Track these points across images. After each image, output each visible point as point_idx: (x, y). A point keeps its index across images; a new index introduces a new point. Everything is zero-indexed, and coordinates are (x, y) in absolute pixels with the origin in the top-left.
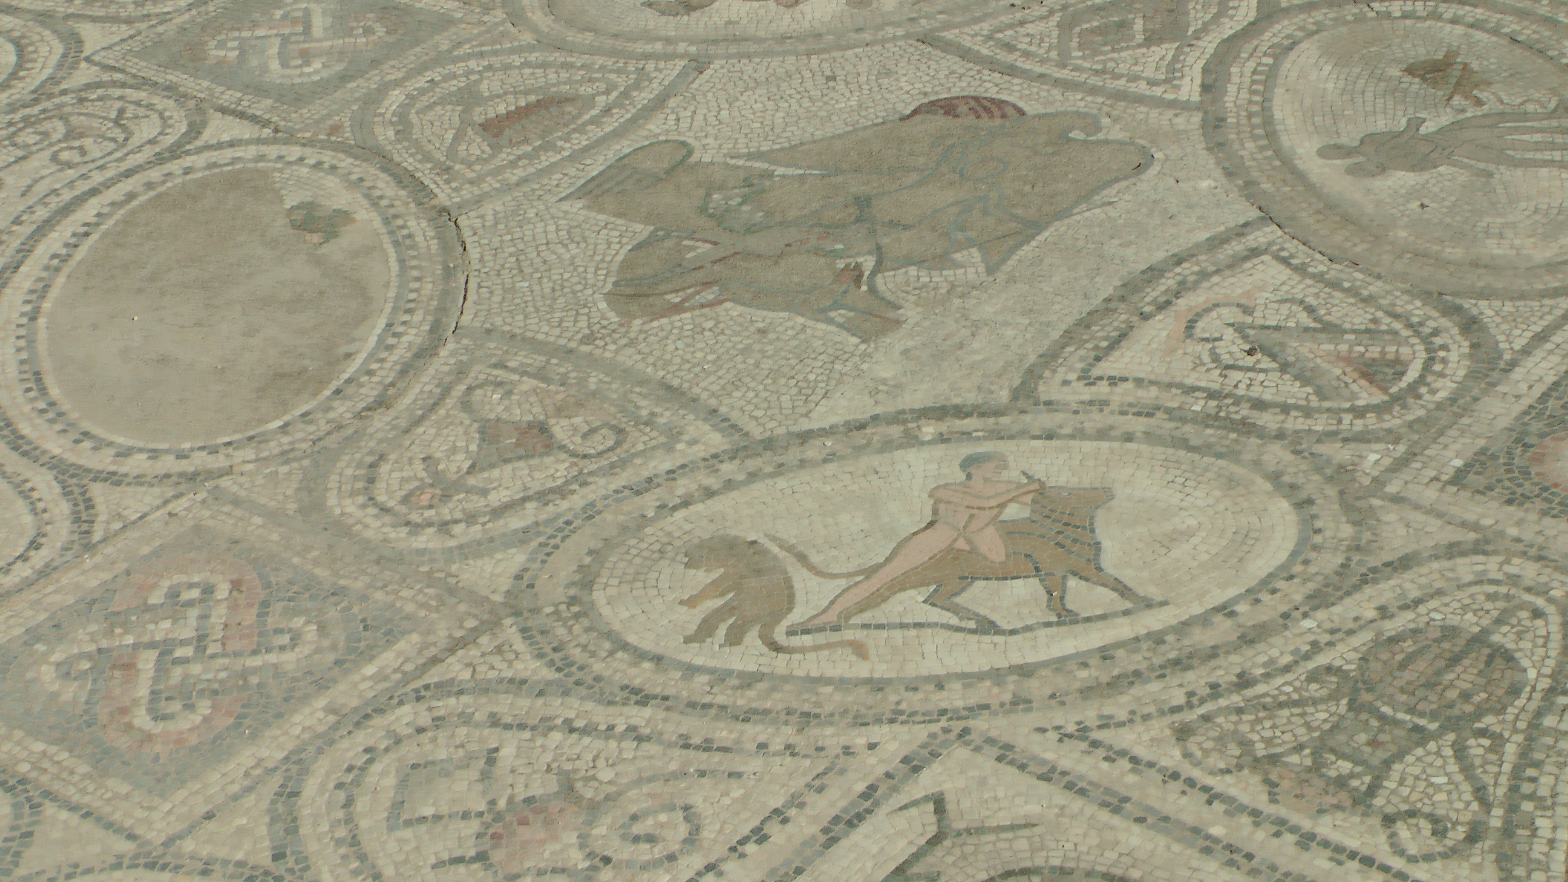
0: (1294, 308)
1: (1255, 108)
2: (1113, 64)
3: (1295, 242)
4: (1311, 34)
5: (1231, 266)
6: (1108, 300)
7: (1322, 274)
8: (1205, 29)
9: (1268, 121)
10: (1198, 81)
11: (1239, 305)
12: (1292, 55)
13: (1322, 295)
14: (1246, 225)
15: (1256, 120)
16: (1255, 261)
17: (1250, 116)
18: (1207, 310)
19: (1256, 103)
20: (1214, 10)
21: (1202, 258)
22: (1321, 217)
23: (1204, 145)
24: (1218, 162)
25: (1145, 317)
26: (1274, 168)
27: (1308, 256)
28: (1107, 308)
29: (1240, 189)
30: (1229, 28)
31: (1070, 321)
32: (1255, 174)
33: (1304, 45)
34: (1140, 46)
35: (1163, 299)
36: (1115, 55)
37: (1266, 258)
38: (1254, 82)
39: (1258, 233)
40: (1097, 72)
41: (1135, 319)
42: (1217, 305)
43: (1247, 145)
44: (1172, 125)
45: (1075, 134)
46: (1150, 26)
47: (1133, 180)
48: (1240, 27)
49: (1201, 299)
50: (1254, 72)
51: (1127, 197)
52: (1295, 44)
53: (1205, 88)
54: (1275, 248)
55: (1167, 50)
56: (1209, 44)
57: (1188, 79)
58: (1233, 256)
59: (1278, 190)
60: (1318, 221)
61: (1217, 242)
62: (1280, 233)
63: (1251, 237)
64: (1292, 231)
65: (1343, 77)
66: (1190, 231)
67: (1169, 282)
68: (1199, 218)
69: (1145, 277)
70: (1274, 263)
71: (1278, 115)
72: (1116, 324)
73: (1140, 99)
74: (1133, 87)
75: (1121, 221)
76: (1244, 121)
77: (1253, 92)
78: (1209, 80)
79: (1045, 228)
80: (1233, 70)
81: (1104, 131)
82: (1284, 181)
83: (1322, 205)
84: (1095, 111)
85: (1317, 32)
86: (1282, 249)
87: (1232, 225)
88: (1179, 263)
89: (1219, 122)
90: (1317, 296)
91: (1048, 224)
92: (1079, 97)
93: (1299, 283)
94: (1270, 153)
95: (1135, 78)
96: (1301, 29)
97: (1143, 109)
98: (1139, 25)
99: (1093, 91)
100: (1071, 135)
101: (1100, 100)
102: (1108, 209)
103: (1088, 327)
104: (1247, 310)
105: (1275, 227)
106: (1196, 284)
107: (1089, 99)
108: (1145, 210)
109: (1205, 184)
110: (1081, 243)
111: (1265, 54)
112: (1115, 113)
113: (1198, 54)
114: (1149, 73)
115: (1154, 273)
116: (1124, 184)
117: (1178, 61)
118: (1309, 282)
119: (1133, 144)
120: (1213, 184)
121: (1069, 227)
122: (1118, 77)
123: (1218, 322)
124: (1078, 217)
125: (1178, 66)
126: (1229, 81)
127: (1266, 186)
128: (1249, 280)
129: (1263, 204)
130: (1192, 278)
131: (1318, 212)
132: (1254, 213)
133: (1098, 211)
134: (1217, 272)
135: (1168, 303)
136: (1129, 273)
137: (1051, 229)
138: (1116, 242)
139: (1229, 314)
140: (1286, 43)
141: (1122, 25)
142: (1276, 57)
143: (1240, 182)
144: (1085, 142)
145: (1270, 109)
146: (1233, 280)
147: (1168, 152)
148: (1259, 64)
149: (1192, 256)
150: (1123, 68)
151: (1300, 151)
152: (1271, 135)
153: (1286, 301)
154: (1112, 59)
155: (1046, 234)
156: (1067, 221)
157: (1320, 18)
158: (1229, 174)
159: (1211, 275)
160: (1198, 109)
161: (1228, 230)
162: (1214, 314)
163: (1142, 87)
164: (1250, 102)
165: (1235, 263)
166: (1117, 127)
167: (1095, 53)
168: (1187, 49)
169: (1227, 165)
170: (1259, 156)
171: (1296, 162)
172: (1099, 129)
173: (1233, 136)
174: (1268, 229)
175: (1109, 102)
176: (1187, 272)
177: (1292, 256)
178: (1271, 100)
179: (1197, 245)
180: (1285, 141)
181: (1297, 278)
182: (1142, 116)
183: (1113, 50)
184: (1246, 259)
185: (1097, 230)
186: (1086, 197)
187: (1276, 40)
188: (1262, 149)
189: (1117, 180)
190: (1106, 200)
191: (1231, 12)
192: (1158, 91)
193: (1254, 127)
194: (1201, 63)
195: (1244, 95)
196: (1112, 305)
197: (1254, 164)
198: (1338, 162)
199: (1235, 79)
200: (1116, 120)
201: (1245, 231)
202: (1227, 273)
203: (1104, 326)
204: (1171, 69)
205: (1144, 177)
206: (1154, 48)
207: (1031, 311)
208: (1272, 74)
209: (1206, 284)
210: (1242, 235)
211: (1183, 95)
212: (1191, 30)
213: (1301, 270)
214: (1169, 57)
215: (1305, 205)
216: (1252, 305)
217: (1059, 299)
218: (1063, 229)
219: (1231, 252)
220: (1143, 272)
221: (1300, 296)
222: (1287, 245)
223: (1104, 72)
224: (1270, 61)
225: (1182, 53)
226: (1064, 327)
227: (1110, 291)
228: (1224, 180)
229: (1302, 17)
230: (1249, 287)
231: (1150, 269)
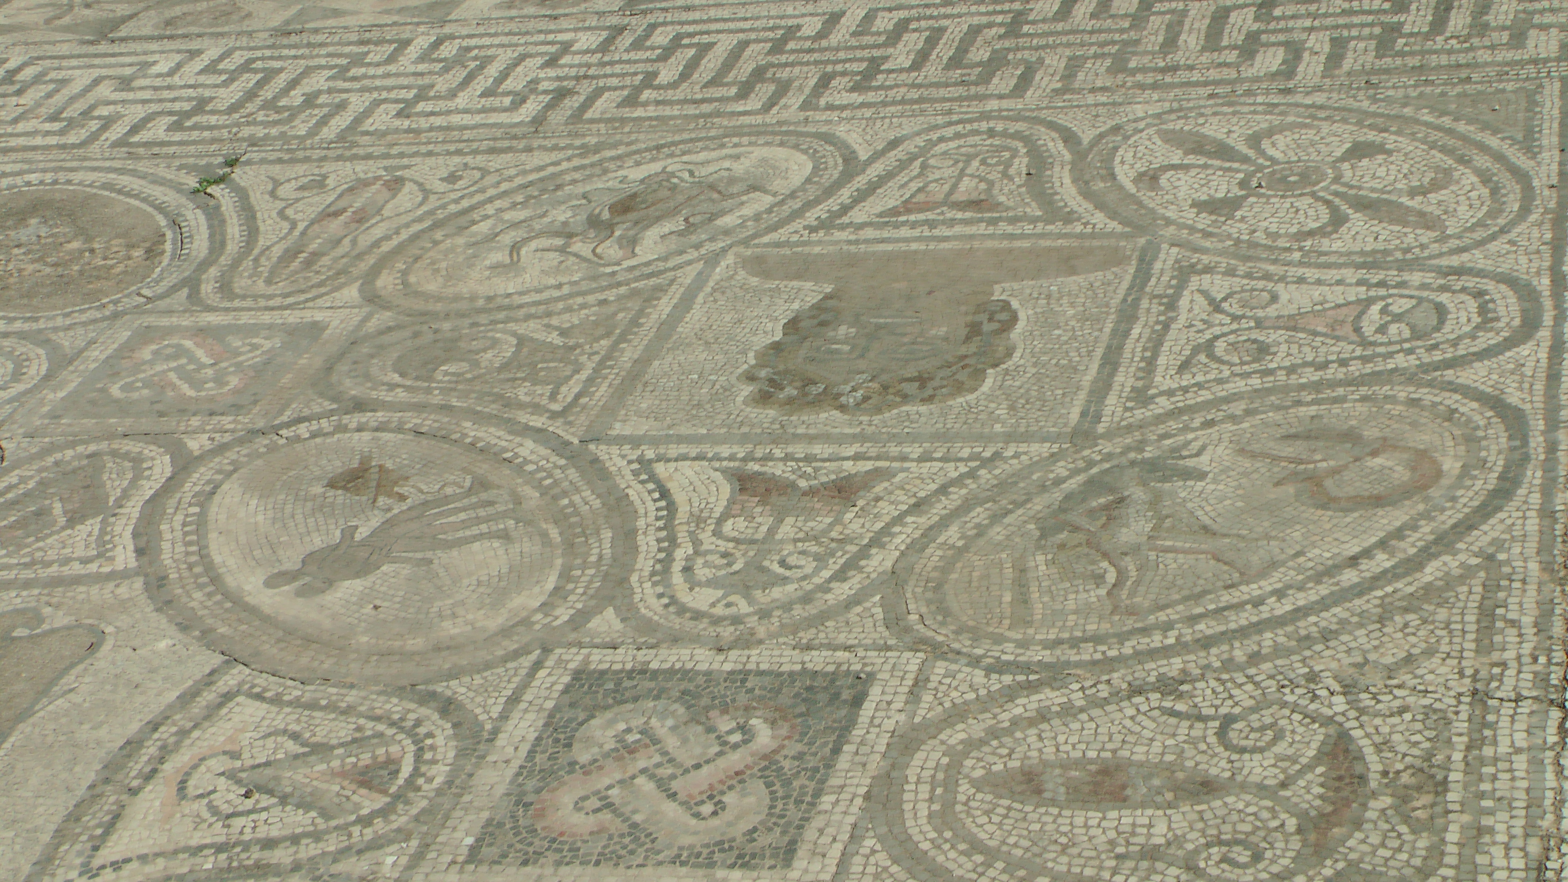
0: (279, 739)
1: (193, 559)
2: (41, 554)
3: (264, 675)
4: (229, 474)
5: (207, 717)
6: (92, 787)
7: (298, 698)
8: (125, 495)
9: (209, 567)
10: (131, 547)
11: (225, 753)
12: (217, 498)
13: (303, 719)
14: (212, 673)
15: (198, 570)
16: (231, 705)
17: (190, 567)
18: (195, 767)
19: (193, 553)
20: (130, 475)
21: (177, 717)
22: (283, 645)
23: (152, 607)
24: (170, 621)
25: (133, 792)
26: (226, 610)
27: (280, 685)
28: (94, 794)
29: (199, 639)
30: (148, 489)
31: (58, 819)
32: (210, 621)
33: (225, 487)
34: (63, 528)
35: (147, 769)
36: (41, 544)
37: (240, 699)
38: (186, 534)
39: (227, 677)
40: (26, 566)
41: (124, 797)
42: (203, 759)
43: (195, 596)
44: (115, 597)
45: (18, 633)
46: (69, 507)
47: (88, 661)
48: (158, 486)
49: (186, 758)
50: (184, 524)
51: (87, 679)
52: (216, 487)
53: (140, 552)
54: (247, 686)
55: (93, 525)
56: (133, 509)
57: (120, 548)
58: (207, 707)
59: (236, 630)
60: (282, 649)
61: (187, 698)
62: (247, 671)
63: (221, 683)
64: (258, 667)
65: (270, 506)
66: (159, 694)
67: (151, 750)
68: (165, 679)
69: (124, 752)
70: (250, 701)
71: (217, 559)
72: (106, 808)
73: (77, 580)
74: (66, 570)
75: (86, 705)
76: (186, 574)
77: (188, 544)
78: (142, 543)
79: (9, 735)
80: (162, 527)
81: (48, 621)
82: (239, 620)
83: (280, 633)
84: (33, 604)
85: (235, 471)
86: (253, 686)
87: (198, 676)
88: (155, 729)
89: (162, 580)
90: (298, 721)
91: (12, 729)
92: (14, 594)
93: (278, 713)
94: (219, 597)
95: (67, 561)
96: (219, 472)
97: (82, 589)
98: (58, 508)
99: (27, 584)
100: (14, 634)
101: (36, 592)
102: (71, 696)
103: (78, 819)
104: (235, 755)
105: (241, 667)
106: (178, 745)
107: (24, 593)
108: (108, 687)
109: (162, 645)
110: (50, 739)
111: (190, 505)
112: (55, 600)
113: (124, 521)
114: (80, 552)
115: (132, 745)
116: (81, 667)
117: (106, 533)
118: (288, 710)
119: (79, 626)
120: (170, 642)
121: (34, 725)
122: (50, 564)
123: (208, 775)
124: (41, 714)
125: (108, 538)
126: (161, 539)
127: (222, 630)
128: (229, 725)
129: (224, 648)
130: (172, 740)
131: (279, 641)
132: (217, 659)
133: (59, 702)
134: (195, 726)
135: (155, 771)
136: (108, 753)
137: (17, 733)
138: (86, 727)
139: (218, 764)
140: (208, 488)
141: (38, 514)
142: (201, 505)
143: (197, 633)
144: (31, 637)
145: (208, 555)
146: (213, 730)
147: (118, 624)
148: (187, 515)
149: (167, 718)
150: (52, 555)
151: (247, 587)
152: (216, 580)
153: (270, 735)
154: (40, 549)
155: (12, 739)
156: (31, 720)
157: (235, 457)
158: (184, 628)
159: (190, 731)
160: (137, 574)
161: (196, 682)
162: (203, 768)
163: (77, 568)
164: (187, 554)
165: (211, 713)
166: (61, 613)
167: (20, 547)
168: (113, 519)
169: (179, 620)
170: (209, 603)
171: (247, 599)
172: (41, 620)
173: (180, 591)
174: (235, 671)
175: (46, 591)
176: (165, 736)
177: (265, 690)
178: (207, 547)
179: (170, 706)
180: (230, 581)
181: (274, 709)
182: (83, 596)
183: (38, 540)
184: (221, 705)
185: (64, 720)
186: (44, 691)
187: (197, 489)
188: (209, 595)
189: (72, 665)
190: (66, 688)
191: (147, 473)
192: (93, 567)
193: (197, 576)
194: (130, 528)
195: (180, 548)
196: (98, 790)
197: (206, 612)
198: (286, 588)
199: (168, 536)
200: (57, 607)
201: (213, 678)
202: (206, 724)
203: (94, 814)
204: (101, 542)
205: (98, 655)
206: (78, 527)
207: (14, 821)
208: (201, 521)
209: (187, 742)
210: (211, 683)
211: (119, 565)
212: (112, 500)
213: (277, 701)
214: (96, 532)
215: (264, 638)
216: (237, 748)
217: (41, 800)
218: (29, 729)
219: (204, 703)
220: (121, 748)
221: (282, 726)
222: (256, 681)
223: (33, 563)
224: (196, 509)
225: (108, 524)
226: (53, 827)
227: (92, 776)
228: (180, 636)
229: (217, 460)
230: (229, 733)
231: (128, 743)
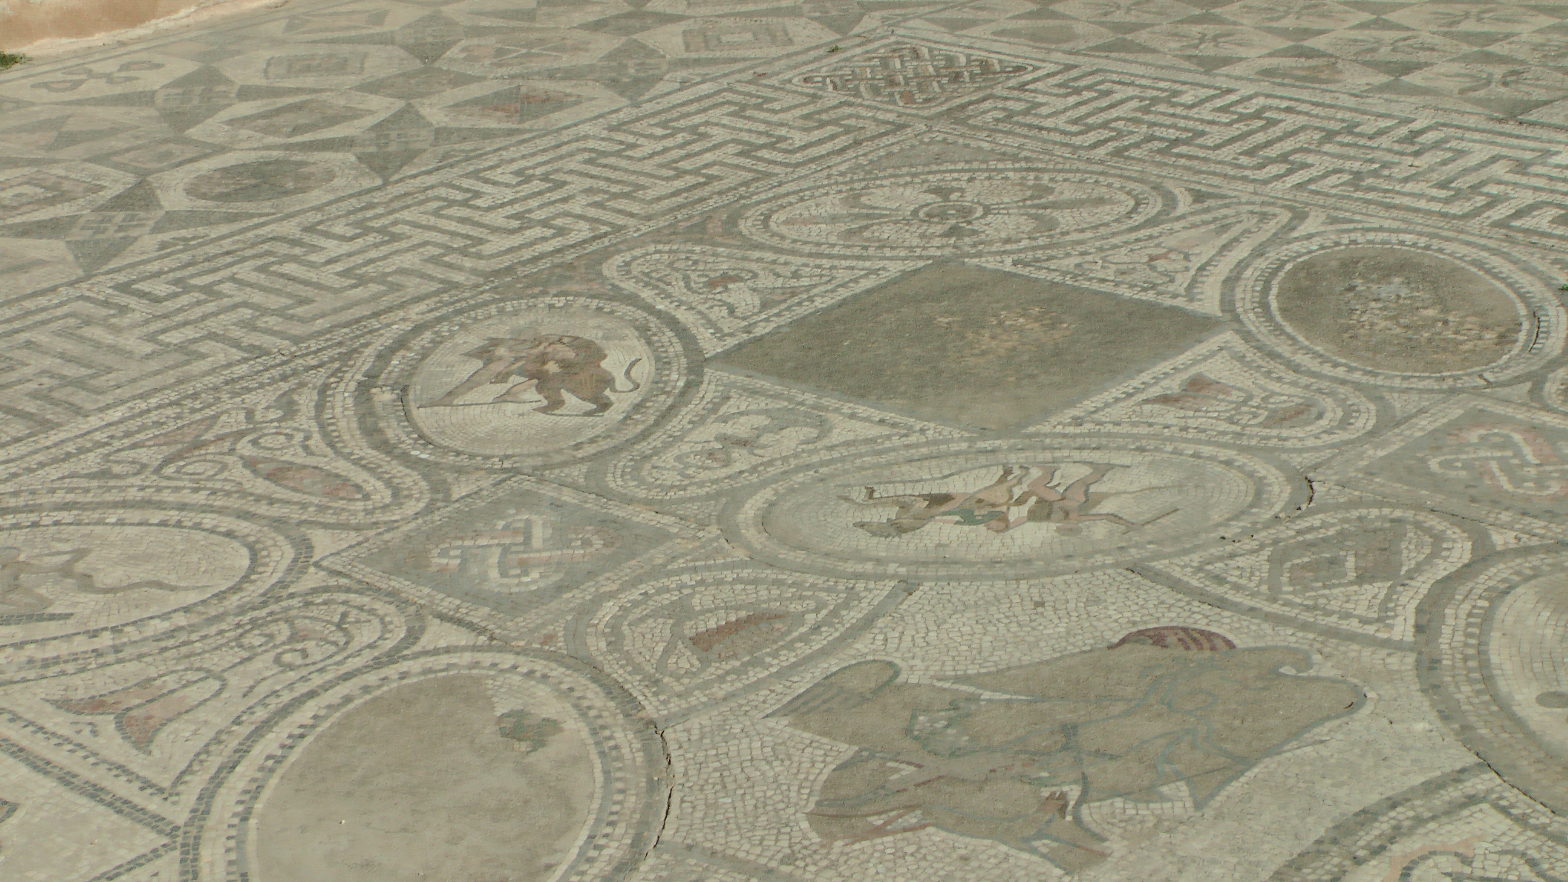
0: (1515, 860)
1: (1471, 651)
2: (1324, 601)
3: (1515, 791)
4: (1527, 579)
5: (1447, 813)
6: (1319, 842)
7: (1544, 826)
8: (1418, 569)
9: (1484, 664)
10: (1412, 621)
11: (1456, 854)
12: (1509, 599)
13: (1545, 848)
14: (1463, 771)
15: (1472, 664)
16: (1474, 808)
17: (1466, 659)
18: (1424, 858)
19: (1472, 646)
20: (1428, 551)
21: (1418, 802)
22: (1541, 766)
23: (1418, 686)
24: (1433, 706)
25: (1358, 861)
26: (1491, 713)
27: (1529, 806)
28: (1319, 850)
29: (1457, 734)
30: (1442, 569)
31: (1280, 861)
32: (1472, 719)
33: (1520, 590)
34: (1351, 583)
35: (1376, 844)
36: (1327, 592)
37: (1485, 806)
38: (1469, 625)
39: (1477, 780)
40: (1308, 608)
41: (1347, 863)
42: (1433, 853)
43: (1463, 689)
44: (1385, 664)
45: (1286, 670)
46: (1362, 564)
47: (1345, 719)
48: (1453, 569)
49: (1417, 846)
50: (1470, 615)
51: (1339, 736)
52: (1511, 588)
53: (1419, 628)
54: (1494, 796)
55: (1380, 589)
56: (1423, 585)
57: (1401, 619)
58: (1450, 803)
59: (1496, 735)
60: (1540, 771)
61: (1431, 787)
62: (1498, 781)
63: (1468, 784)
64: (1511, 779)
65: (1562, 623)
66: (1404, 774)
67: (1383, 825)
68: (1414, 761)
69: (1358, 819)
70: (1493, 811)
71: (1495, 659)
72: (1328, 867)
73: (1352, 637)
74: (1344, 625)
75: (1333, 761)
76: (1460, 664)
77: (1469, 635)
78: (1424, 621)
79: (1254, 765)
80: (1447, 611)
81: (1316, 667)
82: (1502, 727)
83: (1542, 755)
84: (1306, 647)
85: (1535, 576)
86: (1501, 798)
87: (1448, 770)
88: (1393, 807)
89: (1434, 664)
90: (1539, 849)
91: (1258, 760)
92: (1290, 632)
93: (1520, 834)
94: (1487, 698)
95: (1347, 616)
96: (1518, 573)
97: (1355, 647)
98: (1351, 562)
99: (1305, 626)
100: (1282, 670)
101: (1311, 636)
102: (1320, 747)
103: (1299, 869)
104: (1466, 860)
105: (1493, 774)
106: (1411, 831)
107: (1300, 634)
108: (1357, 750)
109: (1420, 726)
110: (1291, 781)
111: (1480, 597)
112: (1326, 650)
113: (1411, 593)
114: (1361, 611)
115: (1367, 816)
116: (1337, 722)
117: (1391, 600)
118: (1530, 833)
119: (1344, 682)
120: (1428, 727)
121: (1279, 764)
122: (1330, 614)
123: (1435, 871)
124: (1288, 755)
125: (1391, 605)
126: (1444, 623)
127: (1483, 731)
128: (1467, 828)
129: (1481, 749)
130: (1407, 823)
131: (1538, 761)
132: (1471, 759)
133: (1309, 749)
134: (1434, 818)
135: (1383, 848)
136: (1342, 815)
137: (1261, 766)
138: (1328, 782)
139: (1448, 863)
140: (1502, 586)
141: (1333, 562)
142: (1491, 600)
143: (1456, 726)
144: (1296, 678)
145: (1486, 652)
146: (1449, 827)
147: (1382, 692)
148: (1474, 607)
149: (1407, 800)
150: (1334, 605)
151: (1518, 697)
152: (1488, 679)
153: (1507, 852)
154: (1323, 596)
155: (1256, 770)
156: (1277, 758)
157: (1538, 563)
158: (1445, 717)
159: (1425, 821)
160: (1412, 650)
161: (1444, 775)
162: (1431, 862)
163: (1354, 625)
164: (1466, 645)
165: (1453, 810)
166: (1329, 664)
167: (1306, 588)
168: (1400, 589)
169: (1442, 707)
170: (1476, 701)
171: (1515, 708)
172: (1309, 665)
173: (1449, 679)
174: (1486, 776)
175: (1320, 639)
176: (1401, 817)
177: (1512, 806)
178: (1487, 644)
179: (1413, 789)
180: (1502, 685)
181: (1517, 829)
182: (1354, 654)
183: (1325, 587)
184: (1463, 806)
185: (1307, 768)
186: (1296, 734)
187: (1491, 583)
188: (1478, 693)
189: (1328, 718)
190: (1317, 738)
191: (1444, 553)
192: (1370, 629)
193: (1470, 670)
194: (1416, 603)
195: (1459, 637)
196: (1324, 847)
197: (1470, 708)
198: (1559, 710)
199: (1450, 621)
200: (1328, 657)
201: (1462, 777)
202: (1444, 819)
203: (1315, 869)
204: (1384, 607)
205: (1355, 716)
206: (1366, 586)
207: (1240, 849)
208: (1488, 617)
209: (1421, 830)
210: (1458, 781)
211: (1396, 635)
212: (1404, 569)
213: (1522, 820)
214: (1381, 596)
215: (1524, 753)
216: (1471, 855)
217: (1269, 838)
218: (1273, 766)
219: (1447, 798)
220: (1356, 815)
221: (1522, 848)
222: (1506, 794)
223: (1315, 607)
224: (1486, 604)
225: (1395, 592)
226: (1274, 867)
227: (1321, 832)
228: (1439, 724)
229: (1518, 561)
230: (1466, 836)
231: (1364, 811)
